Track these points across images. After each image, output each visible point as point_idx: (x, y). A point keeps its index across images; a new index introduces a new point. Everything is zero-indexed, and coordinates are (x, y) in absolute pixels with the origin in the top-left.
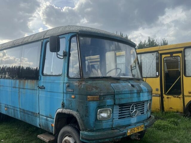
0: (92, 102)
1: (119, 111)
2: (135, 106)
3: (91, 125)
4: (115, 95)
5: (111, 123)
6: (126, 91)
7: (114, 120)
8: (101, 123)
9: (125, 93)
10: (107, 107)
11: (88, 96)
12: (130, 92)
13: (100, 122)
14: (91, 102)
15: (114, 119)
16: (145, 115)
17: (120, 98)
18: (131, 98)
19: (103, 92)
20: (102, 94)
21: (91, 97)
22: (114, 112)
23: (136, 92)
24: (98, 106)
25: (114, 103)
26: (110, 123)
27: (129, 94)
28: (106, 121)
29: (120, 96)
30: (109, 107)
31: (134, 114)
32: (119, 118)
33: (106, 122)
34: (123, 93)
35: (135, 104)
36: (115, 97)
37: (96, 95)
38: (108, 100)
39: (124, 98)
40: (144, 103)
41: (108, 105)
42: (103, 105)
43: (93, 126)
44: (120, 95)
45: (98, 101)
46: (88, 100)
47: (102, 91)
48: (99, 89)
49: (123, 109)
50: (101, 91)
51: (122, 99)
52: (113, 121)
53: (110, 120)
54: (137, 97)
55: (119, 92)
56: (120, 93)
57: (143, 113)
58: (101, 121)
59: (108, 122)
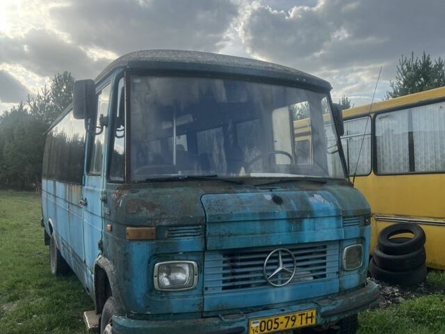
0: (137, 242)
1: (224, 268)
2: (283, 257)
3: (138, 301)
4: (206, 226)
5: (196, 298)
6: (245, 215)
7: (205, 292)
8: (165, 299)
9: (242, 219)
10: (182, 258)
11: (128, 228)
12: (258, 218)
13: (164, 295)
14: (134, 244)
15: (206, 289)
16: (329, 280)
17: (224, 233)
18: (264, 233)
19: (167, 219)
20: (164, 223)
21: (133, 230)
22: (206, 271)
23: (284, 217)
24: (155, 255)
25: (204, 246)
26: (193, 299)
27: (258, 223)
28: (181, 294)
29: (223, 229)
30: (190, 258)
31: (280, 278)
32: (224, 288)
33: (180, 297)
34: (233, 219)
35: (283, 251)
36: (206, 230)
37: (147, 226)
38: (184, 240)
39: (236, 235)
40: (325, 247)
41: (184, 253)
42: (168, 251)
43: (142, 305)
44: (223, 227)
45: (152, 240)
46: (128, 238)
47: (165, 214)
48: (159, 210)
49: (239, 264)
50: (163, 216)
51: (230, 235)
52: (203, 294)
53: (195, 292)
54: (290, 231)
55: (219, 218)
56: (224, 219)
57: (324, 276)
58: (167, 293)
59: (187, 296)
